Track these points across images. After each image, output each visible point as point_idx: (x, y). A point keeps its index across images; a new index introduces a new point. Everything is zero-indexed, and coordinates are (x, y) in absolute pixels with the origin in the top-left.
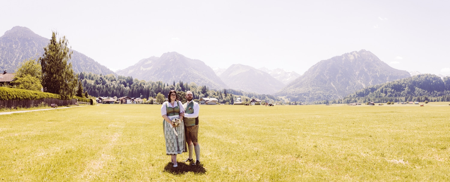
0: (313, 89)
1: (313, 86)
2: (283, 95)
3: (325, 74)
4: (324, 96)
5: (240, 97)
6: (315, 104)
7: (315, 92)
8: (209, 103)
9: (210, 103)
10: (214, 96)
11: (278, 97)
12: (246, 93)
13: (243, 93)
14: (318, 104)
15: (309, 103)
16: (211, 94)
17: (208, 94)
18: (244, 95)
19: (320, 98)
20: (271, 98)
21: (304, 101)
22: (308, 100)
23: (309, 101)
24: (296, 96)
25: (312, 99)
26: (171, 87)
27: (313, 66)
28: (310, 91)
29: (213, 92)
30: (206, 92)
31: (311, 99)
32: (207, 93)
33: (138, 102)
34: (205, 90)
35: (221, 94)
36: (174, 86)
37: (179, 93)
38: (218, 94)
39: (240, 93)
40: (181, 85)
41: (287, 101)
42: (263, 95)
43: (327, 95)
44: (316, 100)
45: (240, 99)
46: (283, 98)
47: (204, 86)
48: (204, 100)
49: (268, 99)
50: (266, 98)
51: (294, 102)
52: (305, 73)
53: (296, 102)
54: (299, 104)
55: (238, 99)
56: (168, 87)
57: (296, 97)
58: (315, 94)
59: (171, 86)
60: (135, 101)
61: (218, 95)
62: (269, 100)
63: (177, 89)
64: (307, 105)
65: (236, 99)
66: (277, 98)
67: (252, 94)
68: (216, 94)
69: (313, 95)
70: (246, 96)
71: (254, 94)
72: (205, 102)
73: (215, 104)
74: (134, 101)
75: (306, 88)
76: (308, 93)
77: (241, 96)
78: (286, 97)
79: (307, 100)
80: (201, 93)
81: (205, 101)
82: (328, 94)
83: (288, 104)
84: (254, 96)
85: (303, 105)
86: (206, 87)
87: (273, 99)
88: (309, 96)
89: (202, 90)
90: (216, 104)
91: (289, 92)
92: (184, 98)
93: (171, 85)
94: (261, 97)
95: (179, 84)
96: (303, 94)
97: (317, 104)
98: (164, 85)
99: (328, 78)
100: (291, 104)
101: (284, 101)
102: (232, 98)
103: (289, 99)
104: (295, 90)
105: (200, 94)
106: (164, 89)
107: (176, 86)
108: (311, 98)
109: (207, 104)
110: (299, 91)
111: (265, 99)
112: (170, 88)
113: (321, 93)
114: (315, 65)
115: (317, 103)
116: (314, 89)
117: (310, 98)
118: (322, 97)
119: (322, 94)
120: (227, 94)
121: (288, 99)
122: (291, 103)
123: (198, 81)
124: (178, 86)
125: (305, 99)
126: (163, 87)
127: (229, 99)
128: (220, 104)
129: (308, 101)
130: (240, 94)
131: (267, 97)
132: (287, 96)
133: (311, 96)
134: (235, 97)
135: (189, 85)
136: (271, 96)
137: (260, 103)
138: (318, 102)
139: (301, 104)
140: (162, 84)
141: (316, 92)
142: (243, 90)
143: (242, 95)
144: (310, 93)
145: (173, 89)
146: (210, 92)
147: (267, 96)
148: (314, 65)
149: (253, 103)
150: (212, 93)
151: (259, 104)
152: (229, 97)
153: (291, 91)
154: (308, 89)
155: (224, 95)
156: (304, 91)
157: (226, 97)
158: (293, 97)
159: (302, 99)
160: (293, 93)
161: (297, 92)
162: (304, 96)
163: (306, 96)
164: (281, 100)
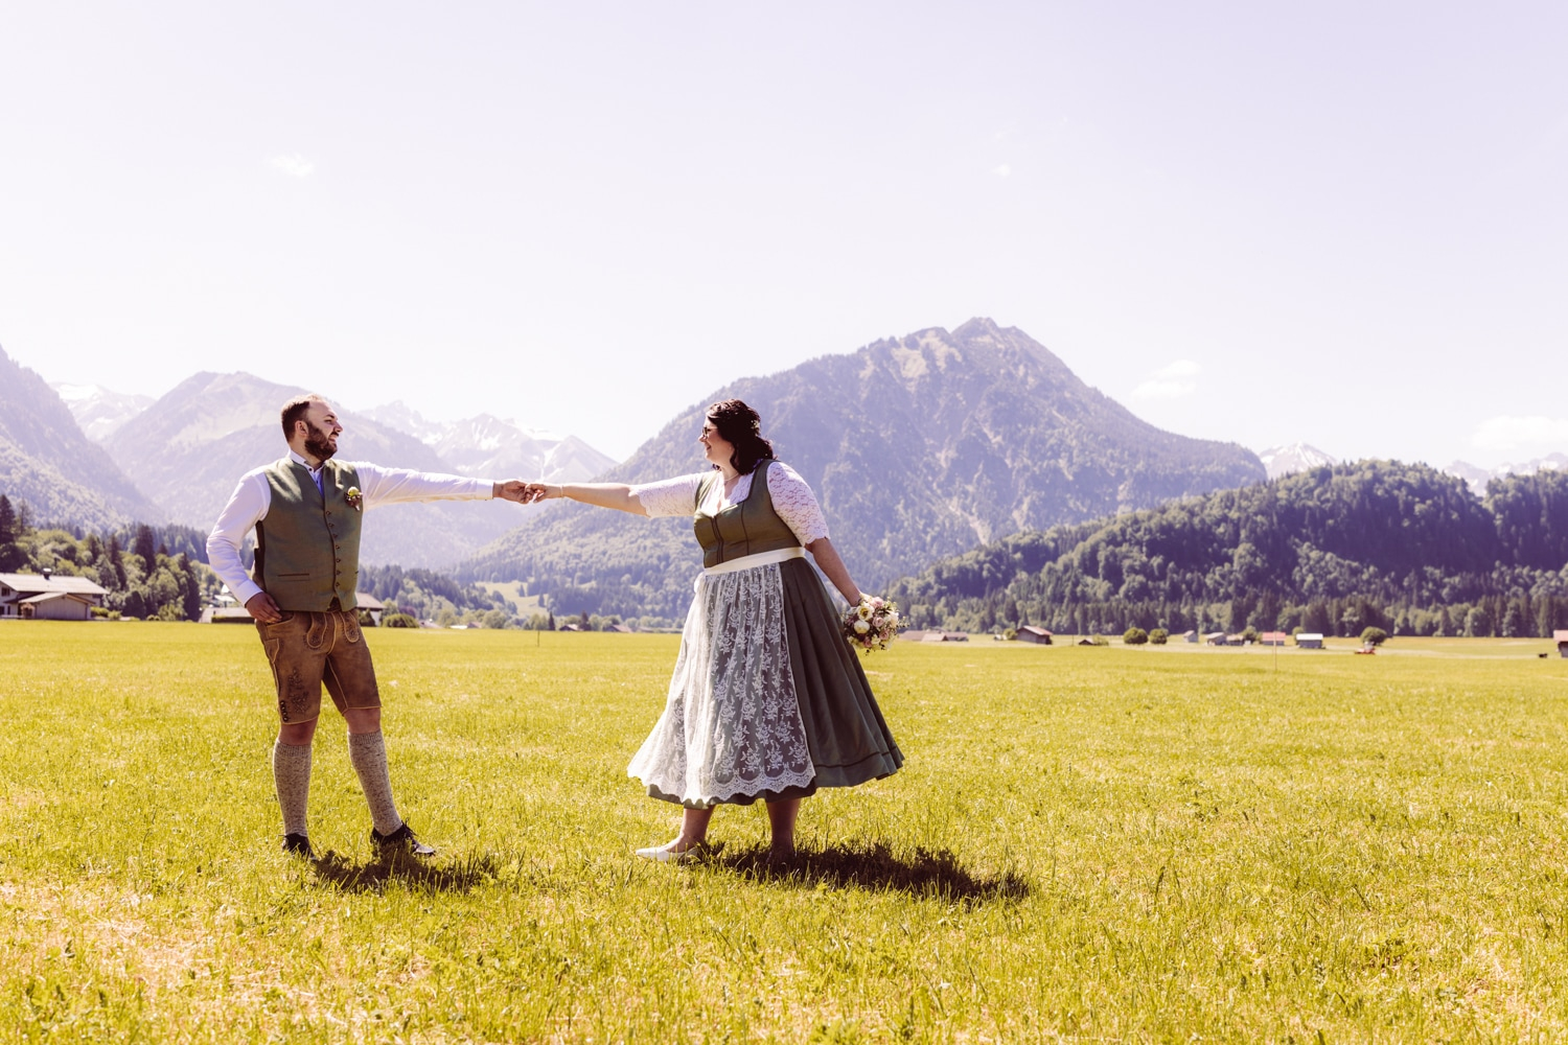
0: (686, 544)
2: (508, 575)
8: (41, 610)
9: (51, 609)
10: (69, 564)
11: (478, 584)
15: (659, 625)
16: (44, 553)
17: (24, 555)
20: (438, 591)
21: (634, 613)
22: (657, 608)
23: (663, 613)
24: (583, 580)
28: (667, 558)
29: (62, 542)
30: (7, 537)
31: (674, 601)
32: (20, 544)
35: (115, 558)
38: (95, 553)
41: (529, 608)
42: (388, 568)
46: (509, 590)
49: (416, 595)
50: (408, 591)
51: (578, 617)
52: (644, 449)
53: (585, 618)
54: (605, 628)
57: (586, 587)
61: (91, 562)
62: (426, 600)
64: (651, 632)
65: (216, 593)
66: (475, 593)
68: (84, 553)
72: (15, 601)
73: (85, 619)
75: (644, 537)
76: (657, 569)
78: (525, 586)
79: (649, 607)
81: (12, 596)
83: (541, 628)
85: (626, 632)
87: (451, 598)
88: (661, 583)
90: (94, 614)
91: (547, 558)
94: (373, 583)
96: (628, 570)
100: (557, 626)
101: (514, 610)
102: (190, 581)
103: (546, 596)
104: (582, 546)
108: (676, 595)
109: (29, 615)
110: (604, 553)
111: (401, 592)
117: (665, 598)
120: (160, 557)
121: (537, 597)
122: (560, 621)
125: (641, 599)
127: (173, 585)
128: (116, 619)
129: (655, 614)
131: (410, 584)
132: (532, 580)
133: (671, 586)
136: (436, 578)
137: (376, 616)
139: (617, 630)
144: (668, 565)
146: (38, 543)
147: (415, 575)
148: (697, 403)
150: (50, 547)
152: (172, 578)
153: (557, 551)
154: (656, 545)
155: (138, 561)
156: (636, 557)
157: (149, 575)
158: (568, 585)
159: (621, 602)
160: (567, 563)
161: (591, 556)
162: (633, 586)
163: (642, 586)
164: (496, 605)
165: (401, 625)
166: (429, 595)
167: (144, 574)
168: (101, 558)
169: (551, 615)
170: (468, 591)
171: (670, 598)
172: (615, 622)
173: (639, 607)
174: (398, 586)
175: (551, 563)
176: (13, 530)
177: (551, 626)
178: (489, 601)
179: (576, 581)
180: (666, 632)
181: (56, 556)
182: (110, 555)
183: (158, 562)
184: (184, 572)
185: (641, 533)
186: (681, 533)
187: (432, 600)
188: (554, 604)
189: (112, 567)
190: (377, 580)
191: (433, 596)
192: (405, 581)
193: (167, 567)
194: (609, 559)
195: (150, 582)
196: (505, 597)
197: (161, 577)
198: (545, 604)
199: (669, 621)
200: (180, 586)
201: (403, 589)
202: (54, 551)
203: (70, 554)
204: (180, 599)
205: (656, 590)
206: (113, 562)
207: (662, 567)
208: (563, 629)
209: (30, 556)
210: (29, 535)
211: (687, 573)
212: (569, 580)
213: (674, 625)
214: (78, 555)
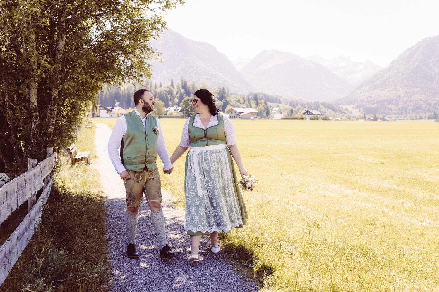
0: (406, 92)
1: (406, 86)
2: (349, 103)
3: (431, 64)
4: (427, 104)
5: (278, 106)
6: (411, 119)
7: (410, 97)
8: (244, 117)
9: (246, 117)
10: (239, 104)
11: (341, 106)
12: (286, 100)
13: (281, 99)
14: (417, 119)
15: (397, 117)
16: (233, 101)
17: (229, 102)
18: (284, 103)
19: (419, 108)
20: (330, 108)
21: (389, 114)
22: (396, 112)
23: (398, 113)
24: (372, 104)
25: (404, 110)
26: (168, 90)
27: (408, 49)
28: (399, 97)
29: (237, 98)
30: (225, 98)
31: (402, 110)
32: (228, 99)
33: (120, 115)
34: (224, 95)
35: (249, 102)
36: (172, 88)
38: (245, 101)
39: (277, 99)
40: (184, 86)
41: (356, 113)
42: (315, 102)
43: (433, 103)
44: (411, 112)
45: (277, 109)
46: (350, 107)
47: (222, 88)
48: (235, 112)
49: (324, 110)
50: (321, 109)
51: (373, 115)
52: (392, 63)
53: (375, 115)
54: (381, 119)
55: (274, 109)
56: (163, 89)
57: (373, 106)
58: (411, 102)
59: (168, 88)
60: (114, 113)
61: (244, 103)
62: (326, 111)
63: (178, 92)
64: (395, 120)
65: (272, 110)
66: (340, 109)
67: (296, 101)
68: (242, 101)
69: (406, 103)
70: (286, 105)
71: (299, 101)
72: (238, 115)
74: (112, 112)
75: (392, 90)
76: (396, 100)
77: (279, 104)
78: (354, 106)
79: (393, 112)
81: (237, 113)
82: (435, 102)
83: (361, 119)
84: (299, 105)
85: (387, 120)
86: (226, 90)
87: (333, 110)
88: (398, 104)
89: (219, 94)
91: (361, 98)
93: (166, 85)
95: (180, 83)
96: (387, 100)
97: (414, 119)
98: (156, 85)
99: (437, 71)
100: (367, 118)
101: (351, 113)
102: (267, 107)
104: (372, 94)
106: (156, 92)
107: (175, 87)
108: (403, 108)
109: (242, 118)
110: (379, 96)
112: (166, 91)
113: (421, 100)
114: (412, 47)
115: (414, 117)
116: (408, 92)
117: (399, 109)
118: (423, 106)
119: (424, 101)
120: (259, 101)
121: (358, 109)
122: (367, 116)
123: (206, 79)
124: (178, 87)
125: (391, 109)
126: (154, 88)
127: (263, 109)
129: (395, 114)
130: (277, 101)
131: (322, 106)
132: (356, 104)
133: (401, 105)
134: (270, 107)
136: (329, 105)
138: (416, 116)
139: (384, 120)
140: (151, 83)
141: (412, 98)
142: (279, 95)
143: (280, 102)
144: (400, 99)
145: (170, 93)
146: (231, 99)
147: (323, 104)
149: (308, 117)
150: (234, 99)
151: (318, 119)
152: (263, 107)
153: (364, 95)
154: (396, 93)
155: (254, 103)
156: (389, 96)
157: (257, 106)
158: (368, 106)
159: (385, 110)
160: (367, 99)
161: (375, 97)
162: (388, 106)
163: (392, 105)
164: (346, 112)
165: (325, 119)
166: (327, 109)
167: (256, 106)
168: (246, 102)
169: (365, 115)
170: (338, 108)
171: (400, 109)
172: (384, 117)
173: (390, 112)
174: (318, 107)
175: (362, 99)
176: (226, 96)
177: (365, 118)
178: (344, 111)
179: (370, 104)
180: (400, 120)
181: (236, 102)
182: (248, 101)
183: (259, 103)
184: (265, 105)
185: (391, 89)
186: (404, 89)
187: (328, 111)
188: (363, 111)
189: (249, 104)
190: (312, 105)
191: (328, 110)
192: (320, 105)
193: (261, 104)
194: (381, 97)
195: (257, 108)
196: (349, 110)
197: (260, 106)
198: (361, 111)
199: (400, 116)
200: (265, 109)
201: (320, 108)
202: (235, 101)
203: (239, 101)
204: (265, 112)
205: (396, 106)
206: (249, 103)
207: (398, 99)
208: (368, 119)
209: (230, 102)
210: (229, 97)
211: (406, 101)
212: (368, 104)
213: (402, 117)
214: (240, 101)
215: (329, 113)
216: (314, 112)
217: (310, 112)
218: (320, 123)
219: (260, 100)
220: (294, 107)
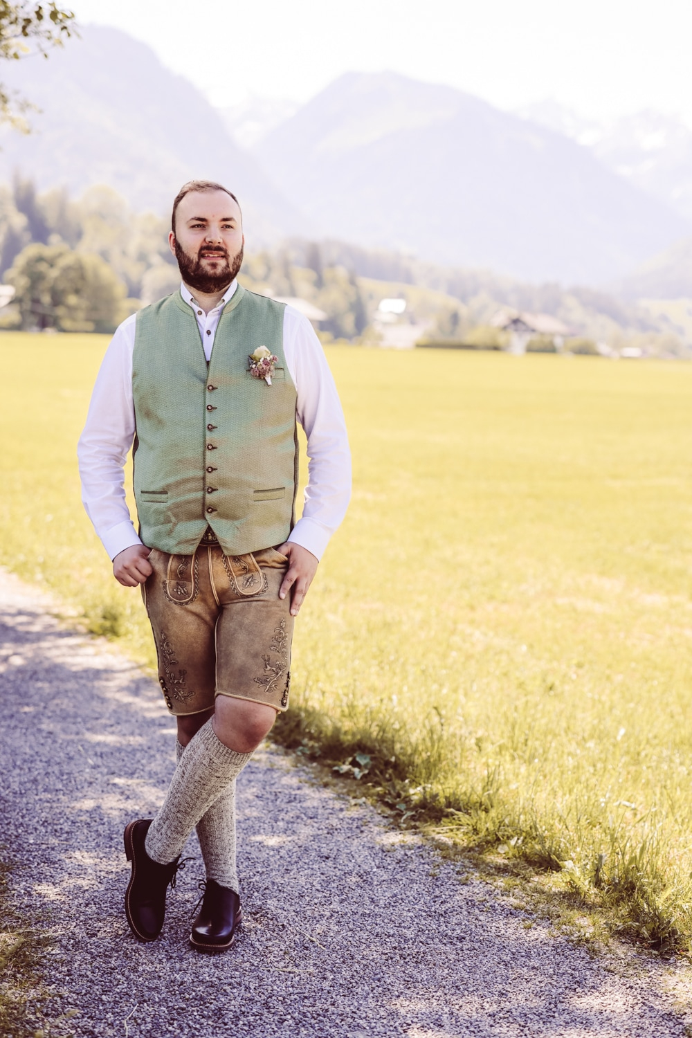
5: (401, 296)
11: (642, 303)
12: (431, 269)
13: (414, 268)
20: (602, 310)
35: (287, 275)
37: (40, 259)
38: (269, 269)
39: (396, 266)
40: (25, 201)
42: (546, 285)
45: (399, 306)
46: (677, 309)
49: (578, 314)
50: (569, 310)
55: (386, 305)
61: (266, 278)
62: (587, 320)
65: (377, 309)
66: (639, 313)
70: (435, 289)
71: (483, 278)
80: (156, 259)
84: (483, 293)
87: (615, 317)
92: (77, 292)
95: (10, 191)
102: (359, 298)
105: (149, 266)
120: (327, 274)
123: (114, 174)
130: (397, 273)
131: (571, 302)
134: (371, 297)
135: (78, 200)
136: (599, 296)
137: (558, 341)
143: (409, 279)
147: (576, 292)
149: (518, 342)
151: (550, 349)
152: (342, 295)
155: (308, 277)
157: (320, 290)
164: (663, 326)
165: (585, 351)
166: (592, 314)
168: (274, 274)
178: (656, 322)
182: (281, 271)
183: (327, 278)
184: (352, 288)
187: (595, 320)
190: (536, 296)
191: (597, 316)
192: (566, 298)
193: (335, 282)
195: (321, 299)
196: (673, 317)
197: (332, 293)
200: (351, 304)
201: (564, 307)
204: (350, 317)
206: (285, 278)
215: (599, 330)
216: (544, 323)
217: (524, 324)
218: (566, 364)
219: (332, 265)
220: (464, 298)
